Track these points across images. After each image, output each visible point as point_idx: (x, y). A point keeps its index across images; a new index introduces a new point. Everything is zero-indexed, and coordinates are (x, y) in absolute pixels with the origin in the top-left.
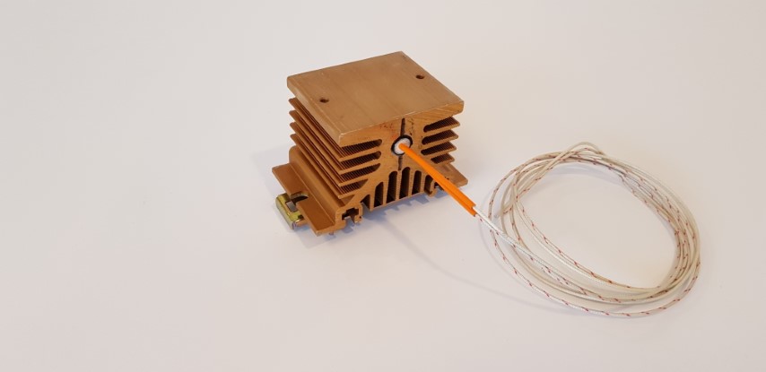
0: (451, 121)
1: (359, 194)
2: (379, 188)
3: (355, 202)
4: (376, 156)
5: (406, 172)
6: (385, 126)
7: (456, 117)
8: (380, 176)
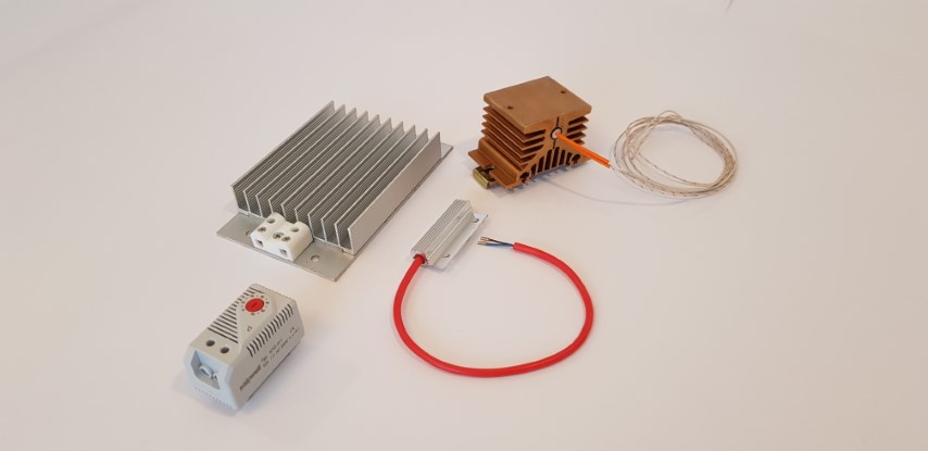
0: (584, 119)
1: (531, 163)
2: (542, 160)
3: (528, 169)
4: (541, 140)
5: (557, 149)
6: (548, 122)
7: (586, 116)
8: (542, 153)
